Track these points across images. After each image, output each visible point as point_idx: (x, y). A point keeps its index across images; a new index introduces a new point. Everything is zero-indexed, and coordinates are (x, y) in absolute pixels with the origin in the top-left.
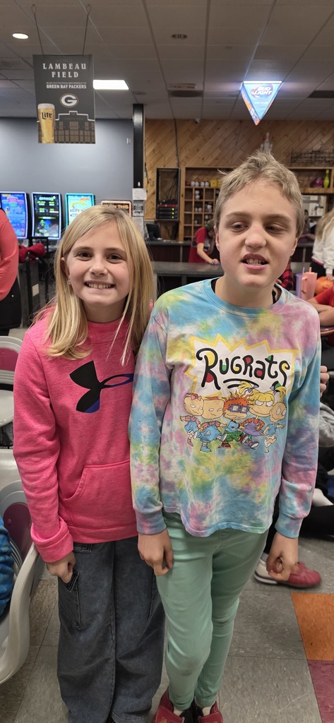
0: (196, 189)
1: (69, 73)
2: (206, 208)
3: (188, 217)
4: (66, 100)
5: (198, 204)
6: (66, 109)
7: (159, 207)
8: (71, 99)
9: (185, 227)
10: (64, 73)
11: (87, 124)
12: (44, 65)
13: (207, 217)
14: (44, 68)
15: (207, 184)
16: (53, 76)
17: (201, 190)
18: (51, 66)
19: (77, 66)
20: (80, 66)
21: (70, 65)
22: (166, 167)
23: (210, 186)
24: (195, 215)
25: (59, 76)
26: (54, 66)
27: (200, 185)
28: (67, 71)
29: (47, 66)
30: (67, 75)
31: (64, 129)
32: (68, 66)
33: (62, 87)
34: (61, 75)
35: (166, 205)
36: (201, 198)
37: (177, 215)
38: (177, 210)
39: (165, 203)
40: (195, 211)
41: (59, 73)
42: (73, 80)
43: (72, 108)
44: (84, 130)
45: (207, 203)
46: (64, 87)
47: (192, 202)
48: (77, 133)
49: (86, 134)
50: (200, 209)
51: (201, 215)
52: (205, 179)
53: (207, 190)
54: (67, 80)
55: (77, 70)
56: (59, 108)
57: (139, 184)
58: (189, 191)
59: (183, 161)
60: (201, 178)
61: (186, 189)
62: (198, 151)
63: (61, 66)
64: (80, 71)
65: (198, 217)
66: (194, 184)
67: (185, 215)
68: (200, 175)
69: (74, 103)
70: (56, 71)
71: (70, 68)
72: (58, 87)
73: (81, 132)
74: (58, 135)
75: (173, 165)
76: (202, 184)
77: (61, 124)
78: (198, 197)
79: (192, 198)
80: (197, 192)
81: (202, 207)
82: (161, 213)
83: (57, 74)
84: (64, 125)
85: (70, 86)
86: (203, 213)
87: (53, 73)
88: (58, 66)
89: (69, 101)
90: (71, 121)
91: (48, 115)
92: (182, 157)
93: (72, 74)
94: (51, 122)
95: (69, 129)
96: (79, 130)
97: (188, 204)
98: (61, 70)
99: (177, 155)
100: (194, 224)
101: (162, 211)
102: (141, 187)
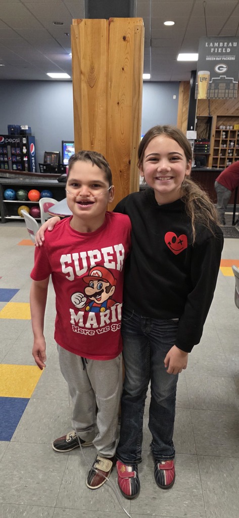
0: (223, 131)
1: (224, 49)
2: (230, 144)
3: (216, 151)
4: (219, 69)
5: (224, 142)
6: (218, 75)
7: (196, 144)
8: (222, 67)
9: (214, 158)
10: (220, 50)
11: (232, 85)
12: (207, 43)
13: (229, 151)
14: (206, 46)
15: (231, 127)
16: (212, 52)
17: (226, 132)
18: (211, 45)
19: (230, 44)
20: (232, 44)
21: (226, 44)
22: (200, 116)
23: (233, 128)
24: (221, 149)
25: (216, 51)
26: (213, 44)
27: (226, 129)
28: (222, 48)
29: (209, 44)
30: (222, 50)
31: (215, 89)
32: (224, 44)
33: (217, 59)
34: (218, 50)
35: (201, 143)
36: (226, 137)
37: (208, 150)
38: (209, 146)
39: (201, 141)
40: (221, 147)
41: (216, 49)
42: (226, 54)
43: (223, 74)
44: (229, 89)
45: (231, 141)
46: (219, 59)
47: (220, 140)
48: (223, 91)
49: (230, 92)
50: (225, 146)
51: (226, 150)
52: (228, 124)
53: (231, 131)
54: (222, 54)
55: (230, 47)
56: (213, 74)
57: (192, 128)
58: (218, 133)
59: (213, 111)
60: (225, 123)
61: (216, 131)
62: (224, 104)
63: (219, 45)
64: (232, 48)
65: (224, 151)
66: (222, 127)
67: (214, 149)
68: (224, 121)
69: (225, 70)
70: (215, 48)
71: (225, 46)
72: (215, 59)
73: (227, 91)
74: (210, 93)
75: (206, 114)
76: (228, 127)
77: (213, 85)
78: (224, 136)
79: (220, 138)
80: (224, 133)
81: (226, 144)
82: (197, 148)
83: (215, 50)
84: (215, 86)
85: (223, 58)
86: (227, 148)
87: (212, 50)
88: (216, 44)
89: (221, 69)
90: (221, 83)
91: (204, 79)
92: (212, 108)
93: (226, 50)
94: (206, 83)
95: (218, 89)
96: (225, 89)
97: (217, 142)
98: (218, 47)
99: (209, 107)
100: (220, 155)
101: (198, 147)
102: (193, 130)
